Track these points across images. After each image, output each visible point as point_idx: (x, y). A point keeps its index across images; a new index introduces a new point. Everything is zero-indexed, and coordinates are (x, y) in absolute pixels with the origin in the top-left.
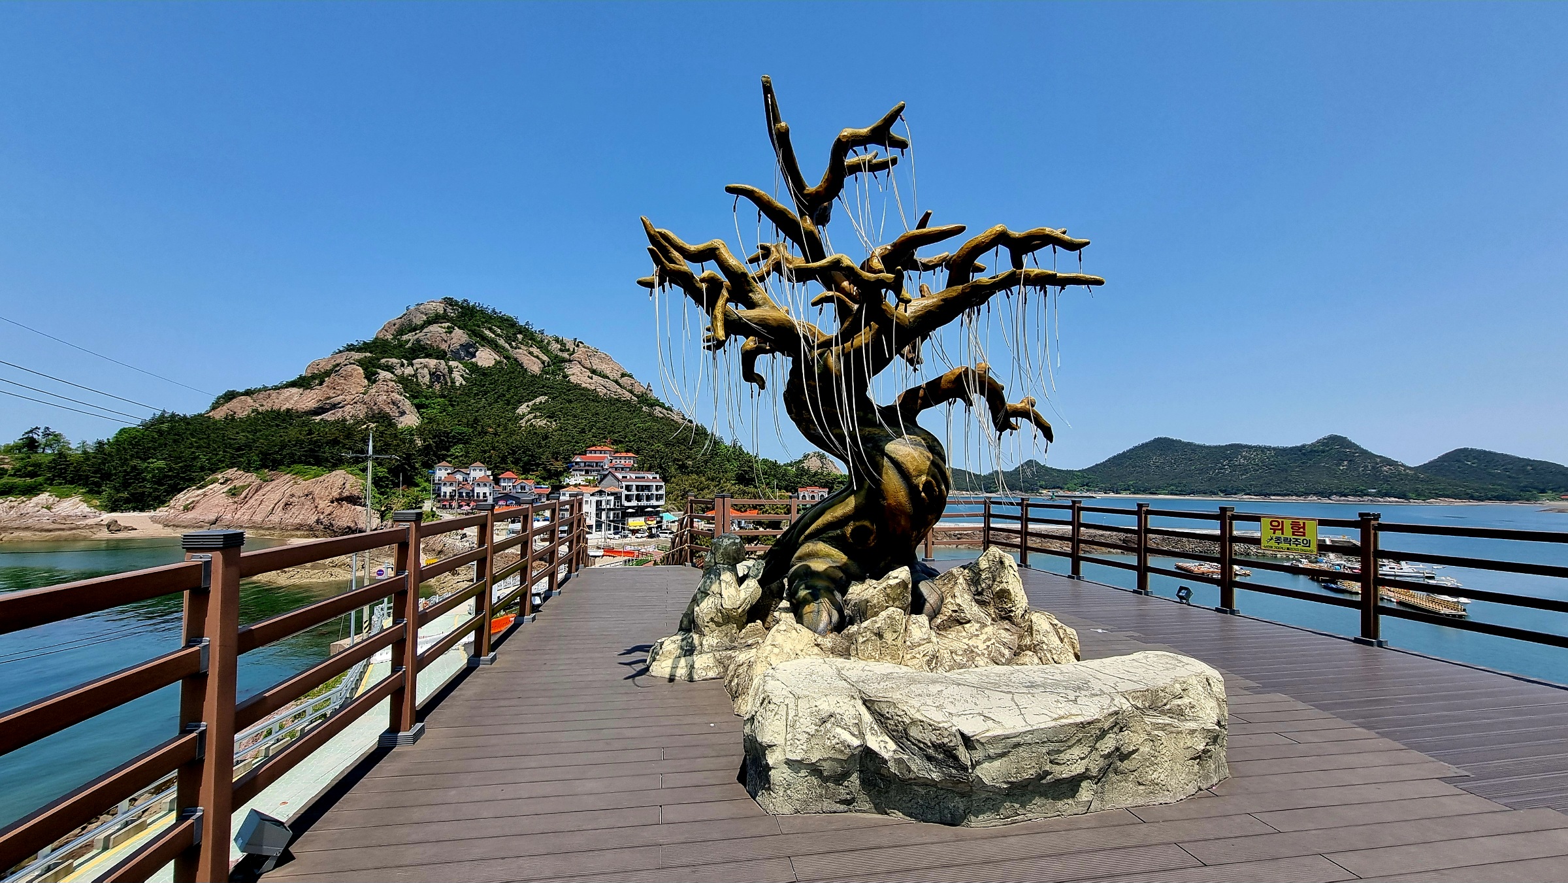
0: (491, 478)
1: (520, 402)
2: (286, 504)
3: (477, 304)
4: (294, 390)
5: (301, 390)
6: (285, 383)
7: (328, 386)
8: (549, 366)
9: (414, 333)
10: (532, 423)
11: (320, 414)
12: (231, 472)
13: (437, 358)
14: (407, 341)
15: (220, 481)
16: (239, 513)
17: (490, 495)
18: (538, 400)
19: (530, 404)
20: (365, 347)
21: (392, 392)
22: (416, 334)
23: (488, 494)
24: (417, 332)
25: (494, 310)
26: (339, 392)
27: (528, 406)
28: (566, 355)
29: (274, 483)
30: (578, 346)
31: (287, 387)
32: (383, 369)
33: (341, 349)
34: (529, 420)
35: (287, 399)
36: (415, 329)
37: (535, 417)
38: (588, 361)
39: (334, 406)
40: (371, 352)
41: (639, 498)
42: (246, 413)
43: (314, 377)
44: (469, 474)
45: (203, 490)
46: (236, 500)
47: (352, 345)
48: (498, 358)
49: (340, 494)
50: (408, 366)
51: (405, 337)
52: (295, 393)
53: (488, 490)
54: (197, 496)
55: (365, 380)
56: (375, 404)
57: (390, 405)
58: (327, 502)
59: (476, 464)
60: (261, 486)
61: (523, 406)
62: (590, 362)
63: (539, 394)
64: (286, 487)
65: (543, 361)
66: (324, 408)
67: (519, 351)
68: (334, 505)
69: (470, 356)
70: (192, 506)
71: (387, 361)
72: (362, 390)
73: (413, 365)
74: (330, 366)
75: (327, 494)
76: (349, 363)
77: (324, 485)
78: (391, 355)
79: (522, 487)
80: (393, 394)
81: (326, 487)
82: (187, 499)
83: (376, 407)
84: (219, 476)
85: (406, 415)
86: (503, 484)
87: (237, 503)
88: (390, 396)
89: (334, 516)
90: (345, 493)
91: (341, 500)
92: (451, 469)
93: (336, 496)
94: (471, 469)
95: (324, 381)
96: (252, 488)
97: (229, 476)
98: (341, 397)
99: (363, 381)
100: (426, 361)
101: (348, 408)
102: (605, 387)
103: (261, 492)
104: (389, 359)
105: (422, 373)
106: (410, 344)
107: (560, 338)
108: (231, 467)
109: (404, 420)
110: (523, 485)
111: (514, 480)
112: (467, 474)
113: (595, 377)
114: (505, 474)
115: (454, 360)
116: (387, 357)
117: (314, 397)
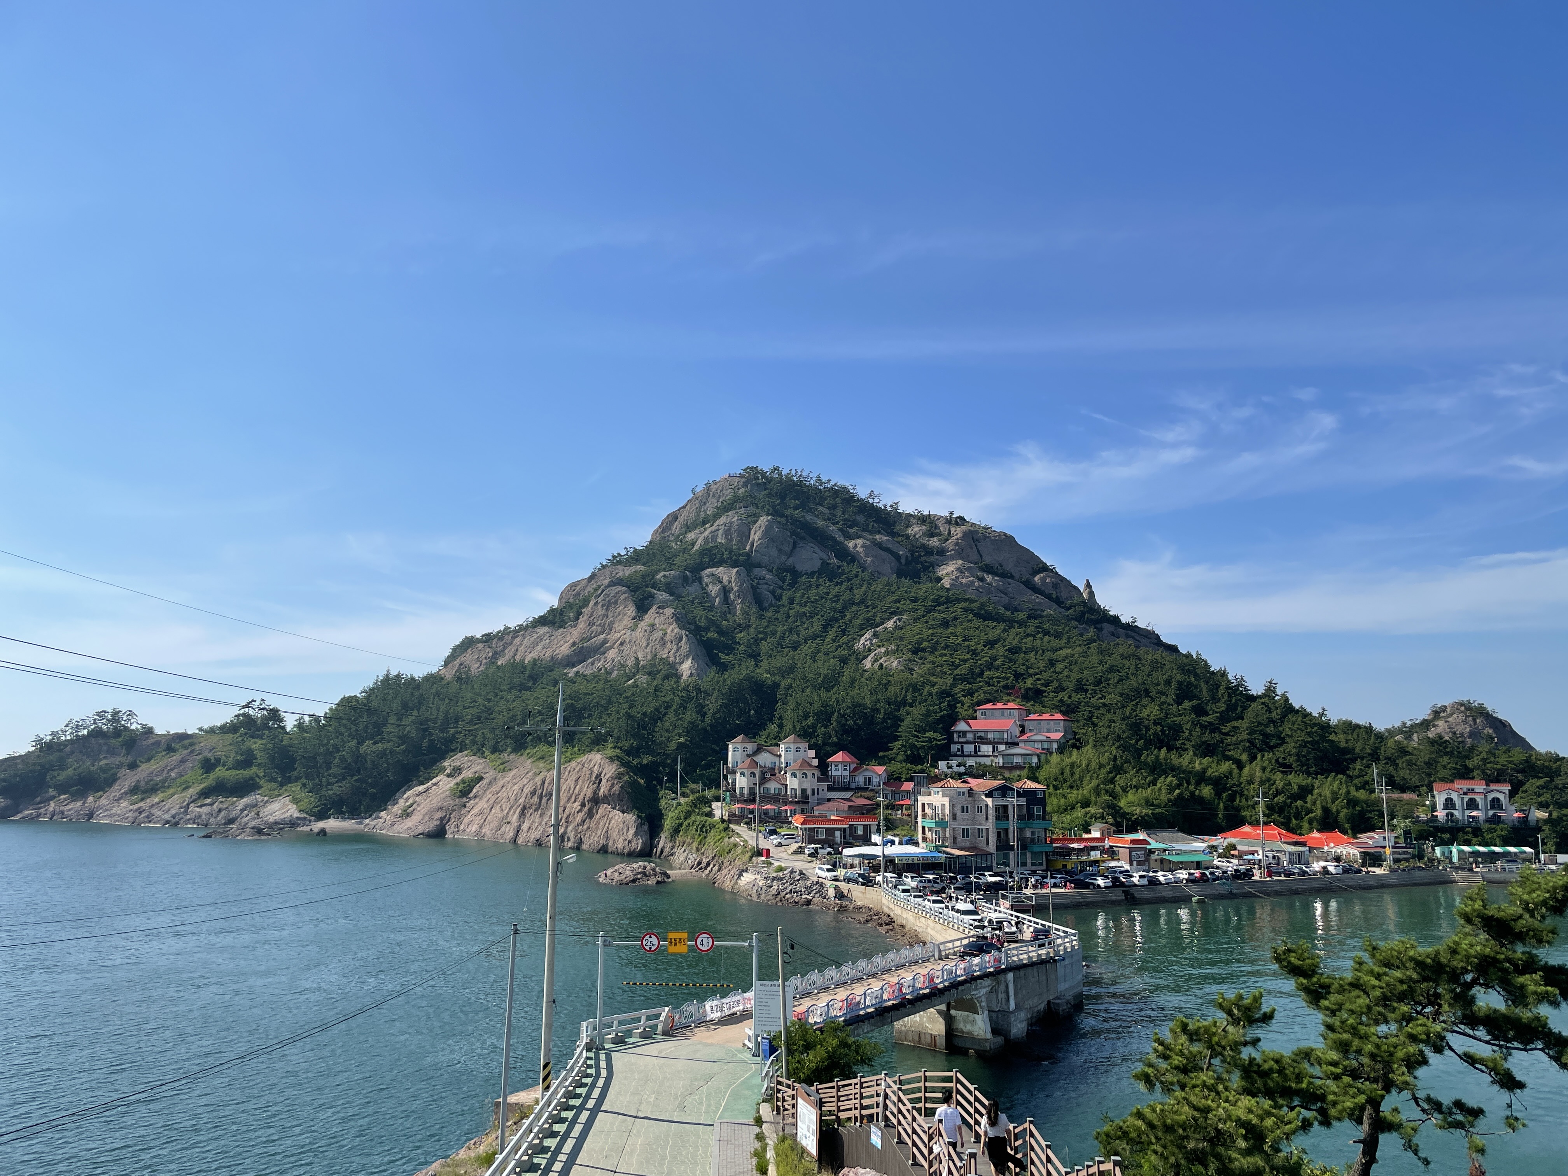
0: (815, 762)
1: (863, 628)
2: (524, 808)
3: (793, 472)
4: (542, 630)
5: (551, 630)
6: (531, 619)
7: (585, 621)
8: (908, 563)
9: (702, 529)
10: (881, 665)
11: (574, 666)
12: (459, 759)
13: (735, 564)
14: (693, 542)
15: (448, 771)
16: (466, 820)
17: (813, 794)
18: (890, 624)
20: (637, 557)
21: (670, 624)
22: (705, 530)
23: (809, 792)
24: (707, 526)
25: (819, 479)
26: (599, 629)
27: (875, 635)
28: (934, 542)
29: (512, 773)
30: (957, 524)
31: (534, 627)
32: (659, 590)
33: (604, 563)
34: (876, 660)
35: (535, 645)
36: (704, 523)
37: (887, 653)
38: (975, 549)
39: (595, 651)
40: (644, 564)
42: (482, 668)
43: (568, 609)
44: (780, 756)
45: (426, 786)
46: (465, 799)
47: (619, 554)
48: (825, 557)
49: (595, 793)
50: (694, 581)
51: (691, 536)
52: (544, 634)
53: (810, 784)
54: (418, 795)
55: (634, 608)
56: (648, 644)
57: (669, 645)
58: (577, 804)
59: (792, 737)
60: (495, 779)
61: (867, 636)
62: (978, 551)
63: (894, 613)
64: (525, 781)
65: (897, 557)
66: (581, 654)
67: (860, 542)
68: (586, 809)
69: (783, 558)
70: (411, 809)
71: (664, 576)
72: (630, 623)
73: (700, 580)
74: (590, 589)
75: (577, 791)
76: (612, 584)
77: (574, 777)
78: (671, 566)
79: (866, 778)
80: (672, 626)
81: (577, 781)
82: (407, 799)
83: (648, 650)
84: (446, 764)
85: (690, 660)
86: (834, 772)
87: (465, 806)
88: (669, 631)
89: (585, 827)
90: (602, 791)
91: (596, 801)
92: (751, 747)
93: (589, 794)
94: (782, 747)
95: (581, 613)
96: (484, 782)
97: (458, 764)
98: (602, 636)
99: (631, 610)
100: (720, 571)
101: (612, 654)
102: (1006, 594)
103: (494, 788)
104: (667, 573)
105: (714, 589)
106: (697, 547)
107: (926, 513)
108: (461, 751)
109: (686, 667)
110: (868, 774)
111: (853, 766)
112: (777, 755)
113: (989, 578)
114: (839, 757)
115: (759, 566)
116: (664, 570)
117: (568, 639)
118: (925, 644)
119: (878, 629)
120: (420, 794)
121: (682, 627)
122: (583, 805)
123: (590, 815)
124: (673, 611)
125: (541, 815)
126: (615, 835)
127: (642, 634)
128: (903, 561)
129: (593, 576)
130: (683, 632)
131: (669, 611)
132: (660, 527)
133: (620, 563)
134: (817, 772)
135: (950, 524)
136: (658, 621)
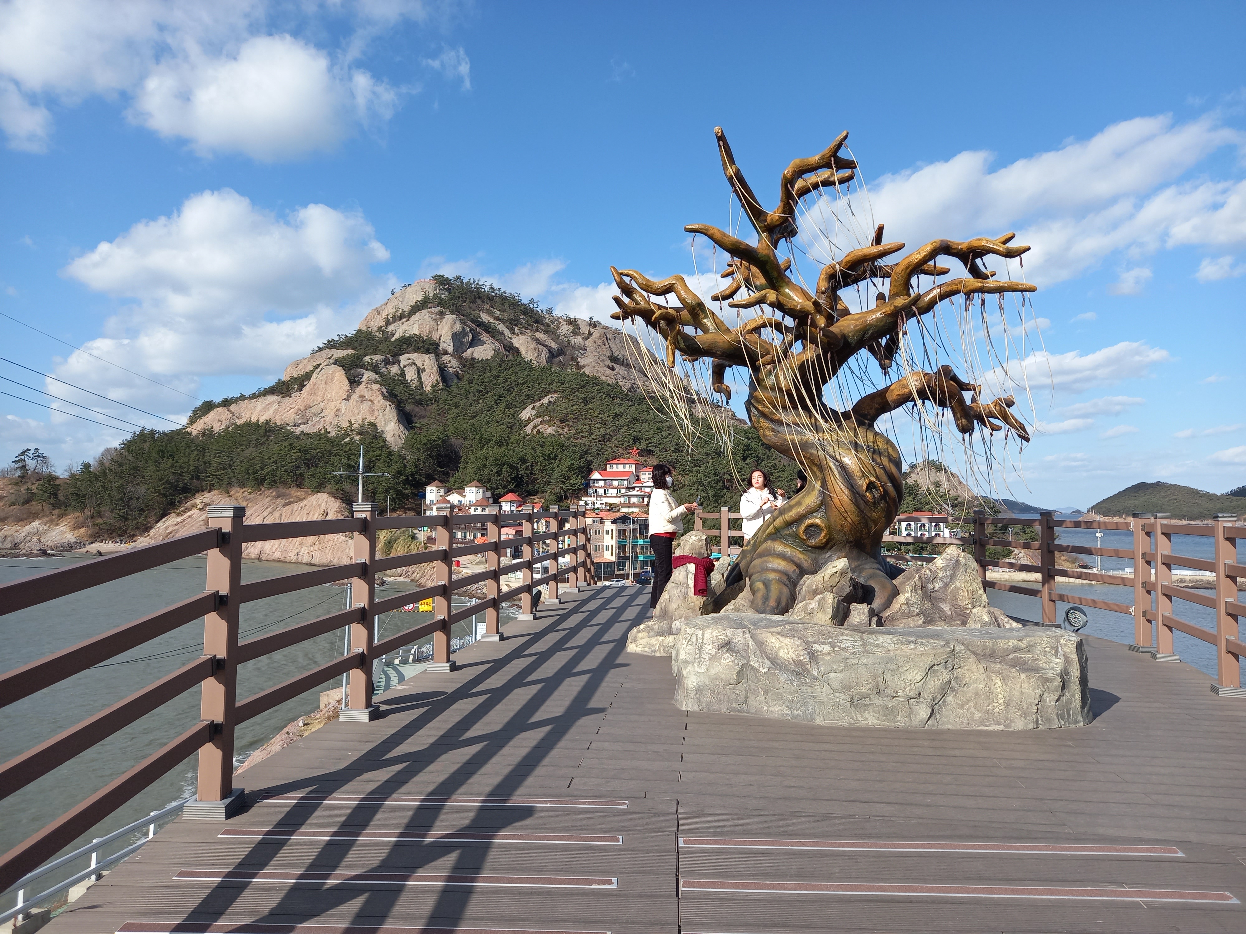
0: (491, 501)
1: (524, 403)
3: (472, 281)
4: (272, 398)
5: (279, 398)
6: (262, 389)
7: (308, 393)
8: (558, 354)
9: (400, 322)
10: (538, 431)
12: (210, 496)
13: (427, 352)
14: (394, 333)
15: (199, 506)
18: (545, 400)
19: (538, 404)
20: (347, 343)
21: (377, 396)
22: (403, 324)
24: (405, 320)
25: (491, 287)
26: (319, 399)
27: (533, 408)
28: (578, 340)
31: (264, 395)
32: (366, 370)
33: (321, 347)
35: (266, 409)
36: (401, 318)
37: (541, 423)
38: (607, 346)
39: (316, 415)
40: (353, 349)
42: (223, 426)
43: (294, 380)
44: (465, 497)
45: (182, 518)
47: (333, 339)
48: (496, 348)
50: (394, 363)
51: (391, 328)
52: (273, 402)
54: (176, 525)
55: (347, 383)
56: (360, 411)
57: (376, 413)
59: (473, 483)
61: (529, 408)
62: (610, 348)
63: (548, 393)
65: (550, 350)
67: (523, 338)
69: (464, 348)
71: (371, 359)
72: (345, 395)
73: (399, 362)
74: (310, 367)
76: (329, 364)
77: (306, 511)
78: (375, 352)
80: (379, 399)
81: (308, 514)
83: (360, 416)
84: (198, 501)
85: (393, 424)
86: (505, 508)
88: (375, 402)
92: (443, 490)
94: (467, 489)
95: (304, 386)
98: (322, 405)
99: (345, 385)
100: (414, 356)
101: (330, 418)
102: (629, 380)
104: (373, 357)
105: (410, 371)
106: (397, 337)
107: (573, 317)
108: (210, 491)
109: (390, 431)
111: (518, 504)
112: (463, 496)
113: (618, 368)
114: (508, 497)
115: (446, 353)
116: (371, 354)
117: (293, 406)
118: (570, 416)
119: (535, 404)
120: (178, 524)
121: (387, 400)
124: (378, 386)
127: (354, 403)
128: (555, 353)
129: (312, 356)
130: (388, 403)
131: (375, 387)
132: (366, 319)
133: (334, 346)
135: (590, 325)
136: (367, 394)
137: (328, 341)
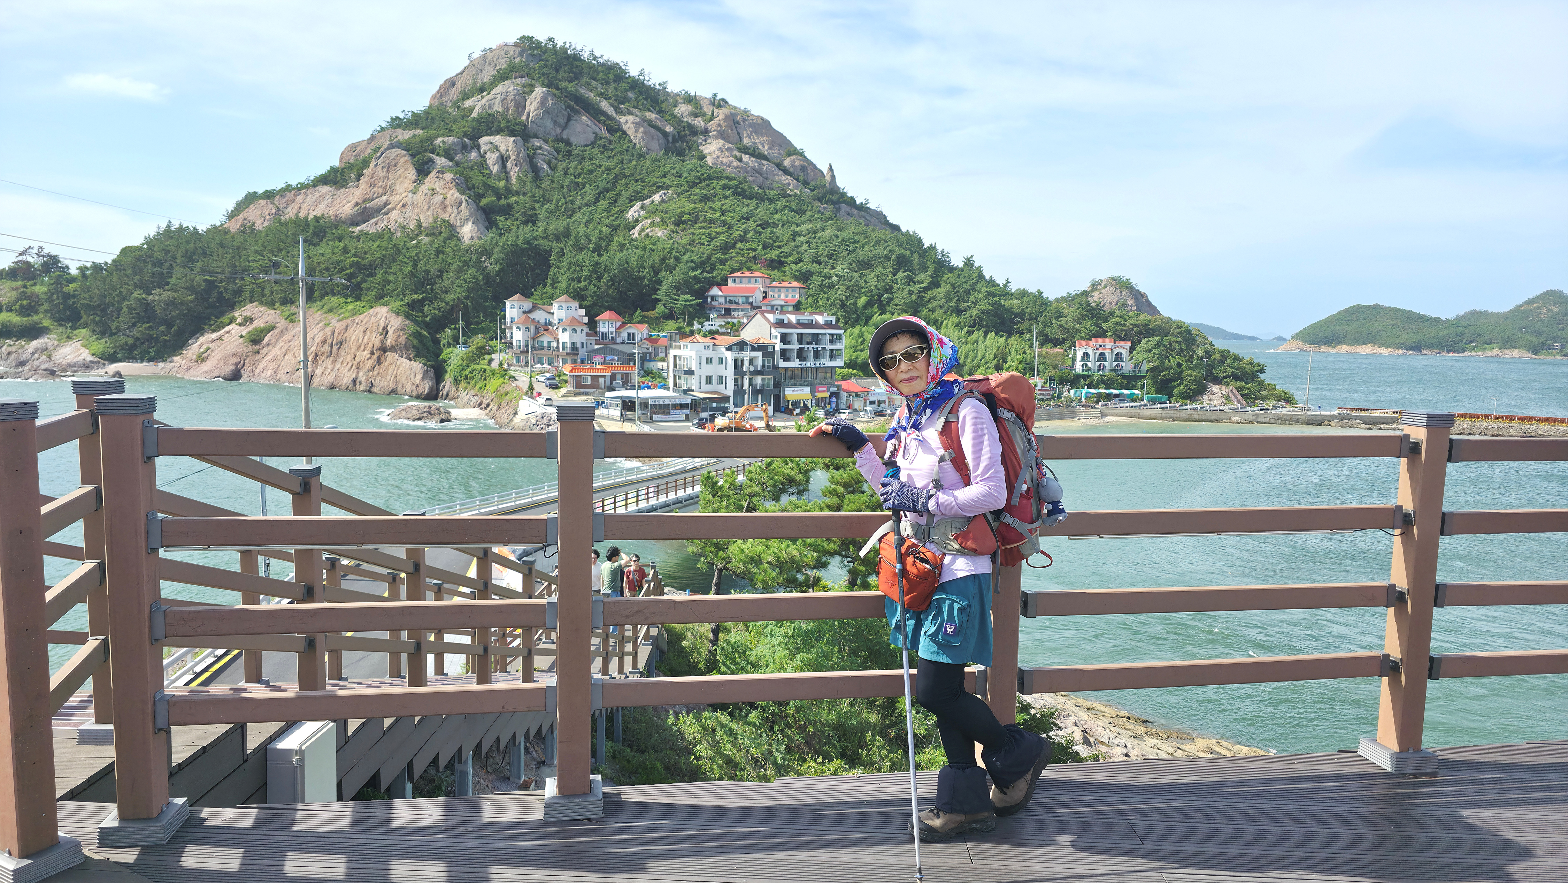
0: (586, 320)
1: (631, 200)
2: (316, 355)
3: (568, 45)
4: (324, 189)
5: (332, 189)
6: (312, 178)
7: (366, 182)
8: (675, 141)
9: (480, 97)
10: (647, 235)
11: (357, 225)
12: (250, 309)
13: (512, 133)
14: (471, 109)
15: (239, 321)
16: (261, 366)
17: (582, 347)
18: (657, 198)
19: (647, 202)
20: (415, 121)
21: (450, 189)
22: (483, 97)
23: (579, 345)
24: (485, 94)
25: (592, 55)
26: (381, 191)
27: (642, 207)
28: (699, 123)
30: (720, 106)
31: (314, 186)
32: (438, 155)
33: (384, 125)
35: (317, 203)
36: (481, 90)
37: (653, 224)
38: (735, 131)
39: (377, 211)
40: (423, 129)
41: (801, 355)
42: (266, 224)
43: (350, 167)
44: (553, 314)
45: (218, 334)
46: (257, 347)
47: (397, 118)
48: (597, 130)
49: (382, 342)
50: (472, 148)
51: (468, 103)
52: (326, 194)
53: (580, 338)
54: (211, 342)
55: (414, 171)
56: (429, 207)
57: (449, 209)
58: (366, 352)
59: (564, 297)
60: (286, 329)
61: (637, 206)
62: (738, 133)
63: (660, 188)
64: (316, 331)
65: (665, 134)
66: (364, 214)
67: (631, 118)
68: (375, 357)
69: (559, 130)
70: (206, 355)
71: (443, 142)
72: (411, 187)
73: (478, 147)
74: (369, 151)
75: (365, 341)
76: (391, 147)
77: (362, 329)
78: (450, 132)
79: (629, 334)
80: (452, 191)
81: (365, 332)
82: (200, 346)
83: (430, 213)
84: (237, 314)
85: (470, 223)
86: (601, 328)
87: (258, 352)
88: (449, 196)
89: (375, 373)
90: (389, 341)
91: (383, 349)
92: (527, 305)
93: (377, 344)
94: (555, 305)
95: (362, 175)
96: (277, 331)
97: (249, 314)
98: (384, 198)
99: (412, 173)
100: (497, 139)
101: (394, 215)
102: (760, 174)
103: (286, 337)
104: (446, 139)
105: (492, 158)
106: (474, 115)
107: (693, 94)
108: (251, 302)
109: (468, 231)
110: (631, 331)
111: (619, 324)
112: (550, 313)
113: (746, 158)
114: (606, 315)
115: (536, 136)
116: (443, 135)
117: (350, 199)
118: (686, 217)
119: (645, 202)
120: (213, 341)
121: (462, 193)
122: (372, 353)
123: (379, 362)
124: (452, 176)
125: (334, 362)
126: (403, 379)
127: (423, 197)
128: (670, 139)
129: (372, 138)
130: (463, 197)
131: (449, 176)
132: (438, 92)
133: (399, 126)
134: (586, 329)
135: (714, 105)
136: (438, 185)
137: (392, 118)
